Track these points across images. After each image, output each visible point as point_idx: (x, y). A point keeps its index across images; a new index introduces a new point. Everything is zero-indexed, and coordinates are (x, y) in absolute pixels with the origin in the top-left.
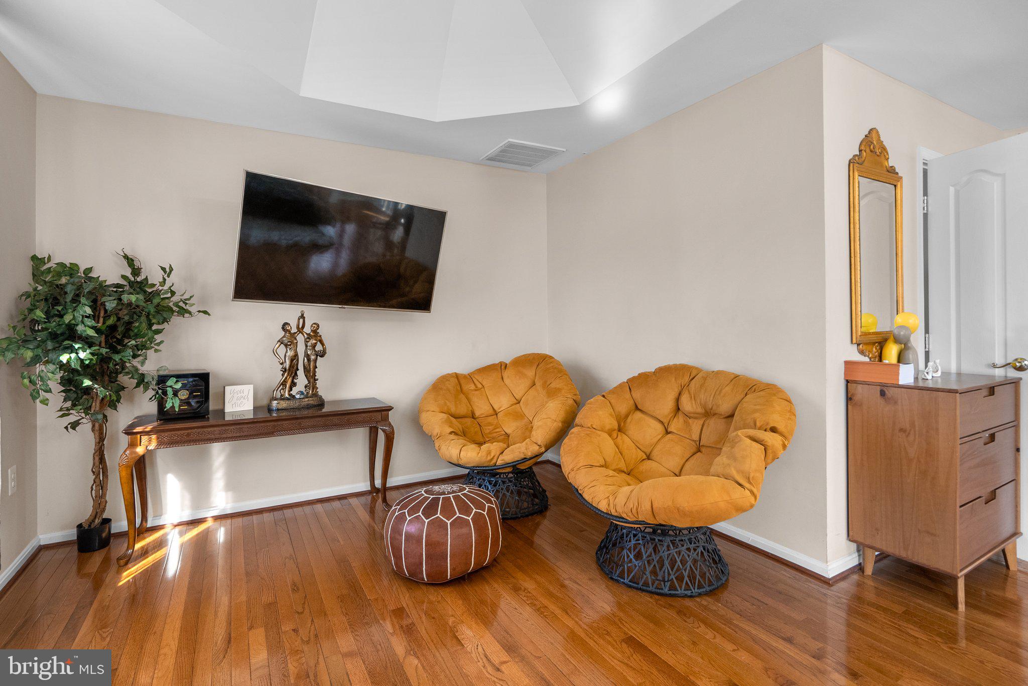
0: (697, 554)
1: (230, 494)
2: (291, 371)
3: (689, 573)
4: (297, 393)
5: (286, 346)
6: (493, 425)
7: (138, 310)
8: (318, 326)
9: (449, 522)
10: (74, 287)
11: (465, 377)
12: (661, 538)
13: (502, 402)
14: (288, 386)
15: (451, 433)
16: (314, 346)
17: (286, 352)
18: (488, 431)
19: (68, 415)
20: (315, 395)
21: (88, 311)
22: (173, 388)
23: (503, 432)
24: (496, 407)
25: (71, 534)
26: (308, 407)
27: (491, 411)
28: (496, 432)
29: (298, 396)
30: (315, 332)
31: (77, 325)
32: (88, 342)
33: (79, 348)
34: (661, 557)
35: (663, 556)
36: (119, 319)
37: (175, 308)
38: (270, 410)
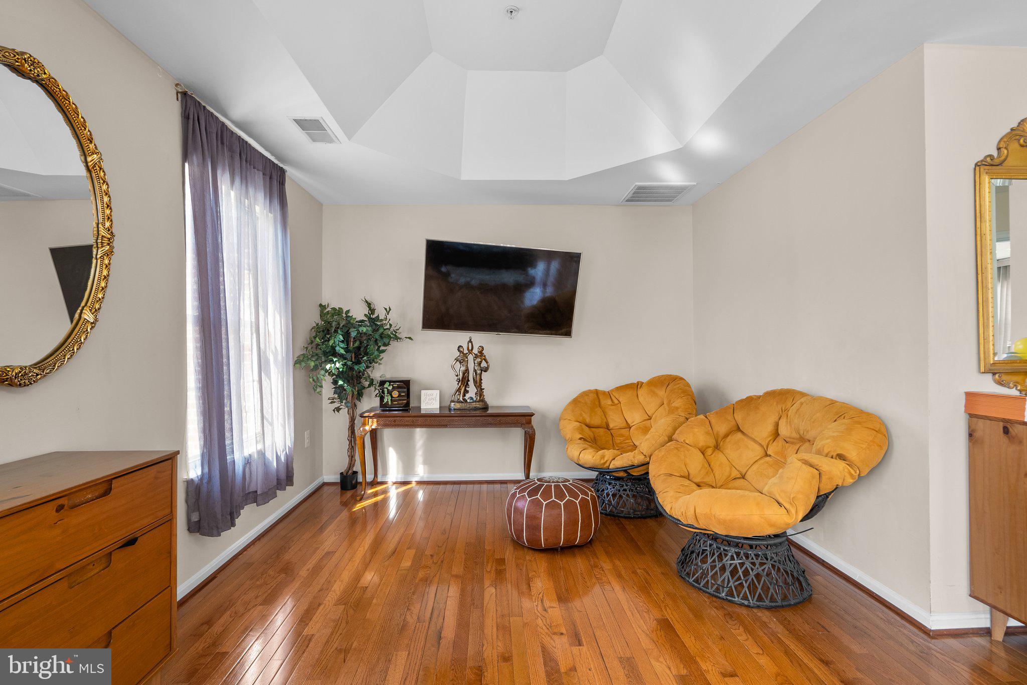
0: (763, 570)
1: (426, 466)
2: (464, 381)
3: (749, 585)
4: (468, 399)
5: (460, 362)
6: (624, 436)
7: (371, 337)
8: (483, 348)
9: (545, 503)
10: (336, 323)
11: (604, 393)
12: (726, 548)
13: (635, 417)
14: (462, 392)
15: (580, 439)
16: (480, 364)
17: (461, 367)
18: (619, 441)
19: (334, 402)
20: (482, 401)
21: (342, 338)
22: (388, 389)
23: (632, 444)
24: (629, 421)
25: (336, 478)
26: (476, 409)
27: (624, 425)
28: (626, 443)
29: (468, 401)
30: (481, 352)
31: (336, 347)
32: (342, 357)
33: (336, 361)
34: (724, 565)
35: (726, 565)
36: (361, 343)
37: (392, 336)
38: (450, 410)
